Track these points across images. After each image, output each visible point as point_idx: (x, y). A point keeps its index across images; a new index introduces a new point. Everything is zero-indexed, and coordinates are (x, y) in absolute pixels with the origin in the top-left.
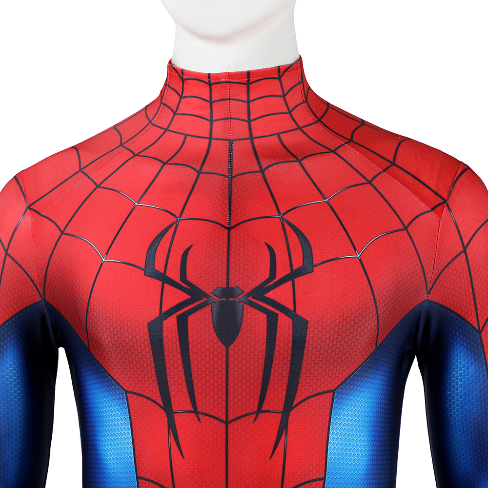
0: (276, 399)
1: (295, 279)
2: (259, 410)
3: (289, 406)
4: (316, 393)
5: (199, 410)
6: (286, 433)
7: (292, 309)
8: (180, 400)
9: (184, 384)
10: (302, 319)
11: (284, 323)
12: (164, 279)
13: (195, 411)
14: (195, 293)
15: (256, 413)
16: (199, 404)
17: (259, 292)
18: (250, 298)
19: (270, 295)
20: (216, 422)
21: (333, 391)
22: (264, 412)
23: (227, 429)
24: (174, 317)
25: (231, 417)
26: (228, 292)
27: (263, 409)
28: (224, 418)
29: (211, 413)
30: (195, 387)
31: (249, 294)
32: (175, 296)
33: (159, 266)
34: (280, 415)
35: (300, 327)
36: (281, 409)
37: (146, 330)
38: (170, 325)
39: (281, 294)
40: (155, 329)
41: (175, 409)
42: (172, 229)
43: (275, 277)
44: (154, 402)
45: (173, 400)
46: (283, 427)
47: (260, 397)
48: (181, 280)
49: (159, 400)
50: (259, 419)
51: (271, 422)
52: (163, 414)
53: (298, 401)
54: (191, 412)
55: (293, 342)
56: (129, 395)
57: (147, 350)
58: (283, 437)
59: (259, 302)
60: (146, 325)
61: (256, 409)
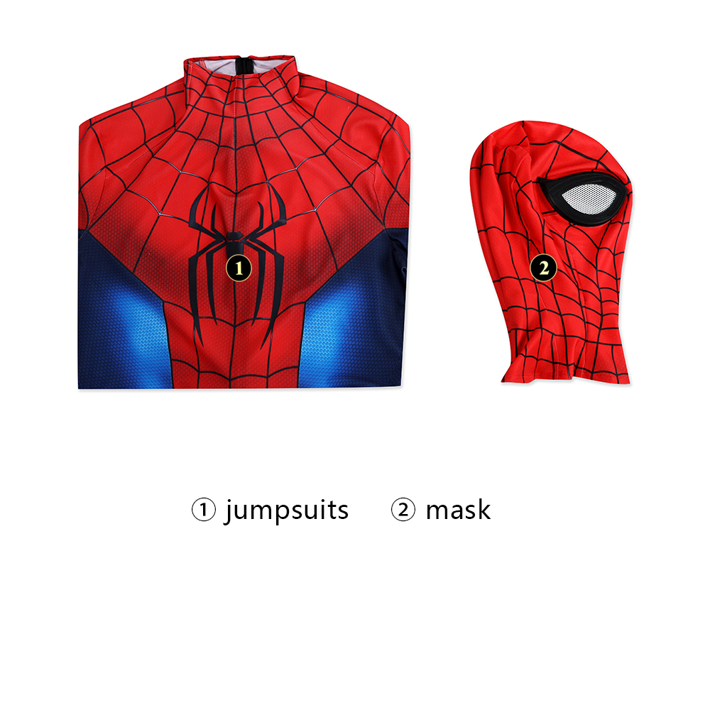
0: (266, 310)
1: (276, 229)
2: (255, 318)
3: (275, 314)
5: (217, 317)
7: (274, 249)
8: (204, 309)
9: (208, 299)
10: (280, 255)
13: (214, 317)
14: (219, 237)
15: (253, 319)
16: (217, 313)
18: (248, 240)
19: (261, 238)
20: (228, 325)
21: (305, 303)
22: (258, 319)
23: (234, 331)
24: (205, 255)
25: (238, 323)
26: (234, 236)
27: (258, 316)
28: (233, 323)
29: (225, 320)
30: (215, 301)
31: (247, 238)
32: (207, 240)
33: (198, 221)
34: (269, 321)
36: (269, 317)
37: (187, 263)
41: (200, 315)
42: (206, 191)
43: (262, 227)
44: (185, 310)
45: (199, 309)
47: (256, 308)
48: (211, 229)
49: (189, 309)
50: (255, 324)
52: (191, 318)
53: (281, 311)
54: (211, 318)
55: (275, 270)
56: (165, 304)
57: (186, 275)
58: (270, 335)
59: (253, 243)
60: (187, 260)
61: (253, 317)
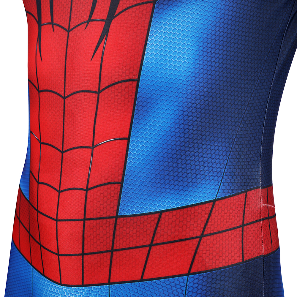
2: (90, 20)
4: (136, 3)
6: (106, 39)
13: (52, 23)
15: (87, 22)
22: (93, 20)
41: (43, 22)
47: (92, 7)
50: (89, 27)
53: (120, 11)
54: (50, 24)
58: (103, 42)
61: (87, 19)
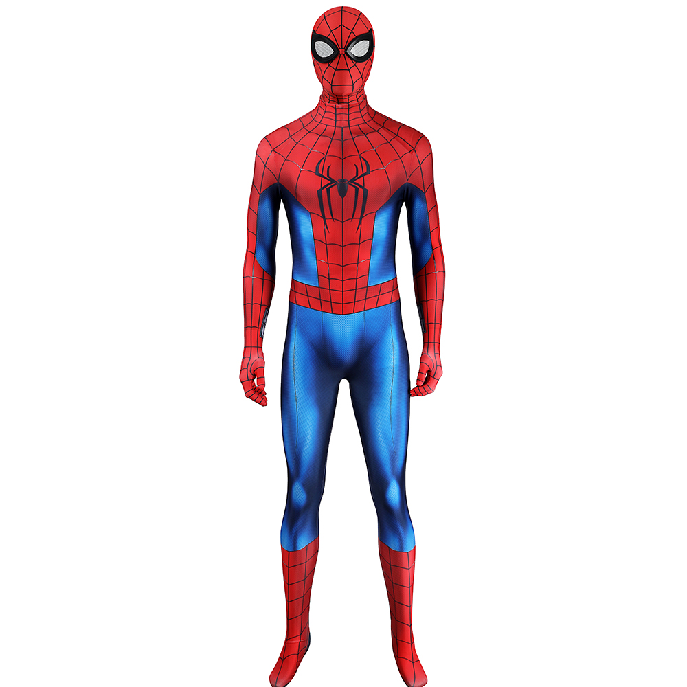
0: (358, 215)
1: (364, 177)
3: (362, 217)
4: (370, 212)
5: (334, 218)
7: (363, 186)
8: (328, 215)
9: (329, 210)
10: (366, 189)
11: (361, 191)
12: (322, 176)
14: (332, 181)
15: (352, 219)
16: (334, 216)
17: (353, 181)
18: (350, 183)
19: (356, 181)
20: (339, 222)
21: (375, 213)
22: (354, 219)
23: (343, 224)
24: (326, 188)
25: (344, 220)
26: (343, 181)
27: (354, 217)
28: (342, 220)
29: (338, 219)
30: (333, 211)
31: (349, 181)
32: (326, 182)
33: (320, 172)
34: (359, 220)
35: (366, 192)
36: (359, 217)
37: (317, 193)
38: (324, 191)
39: (360, 181)
40: (319, 192)
41: (326, 218)
42: (324, 159)
43: (358, 176)
44: (319, 216)
45: (325, 215)
46: (360, 223)
47: (353, 214)
48: (327, 177)
49: (321, 215)
50: (353, 221)
51: (356, 222)
52: (322, 219)
53: (365, 215)
54: (331, 219)
55: (363, 197)
56: (311, 213)
57: (317, 199)
58: (360, 226)
59: (352, 184)
60: (316, 191)
